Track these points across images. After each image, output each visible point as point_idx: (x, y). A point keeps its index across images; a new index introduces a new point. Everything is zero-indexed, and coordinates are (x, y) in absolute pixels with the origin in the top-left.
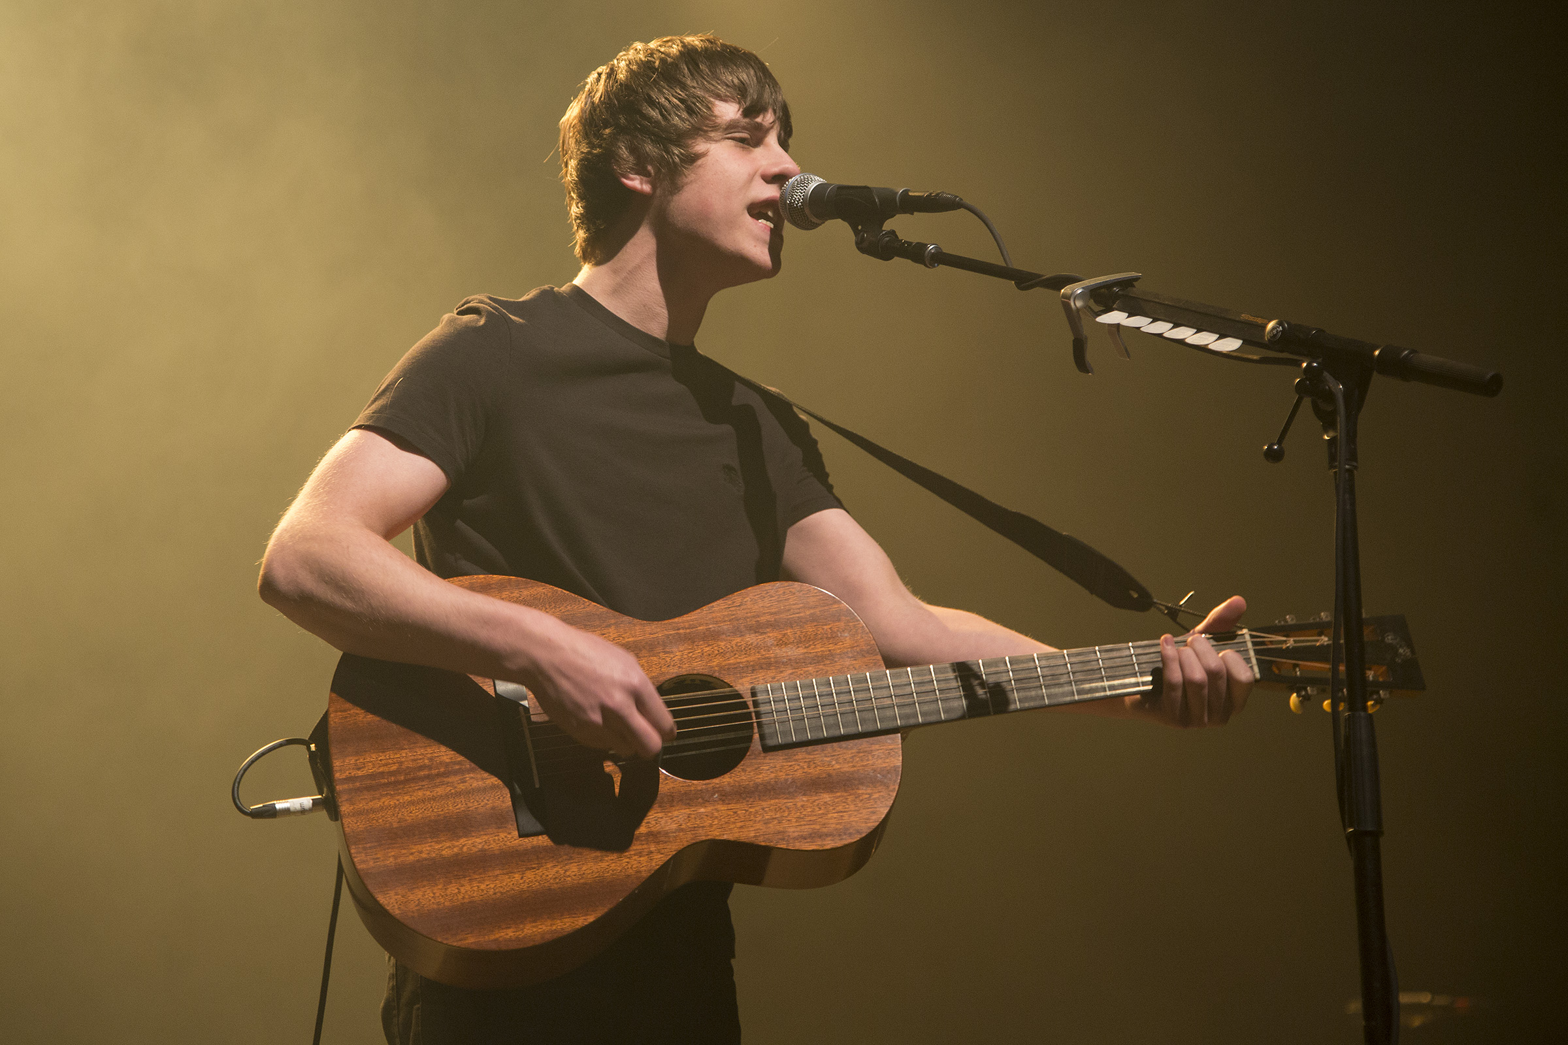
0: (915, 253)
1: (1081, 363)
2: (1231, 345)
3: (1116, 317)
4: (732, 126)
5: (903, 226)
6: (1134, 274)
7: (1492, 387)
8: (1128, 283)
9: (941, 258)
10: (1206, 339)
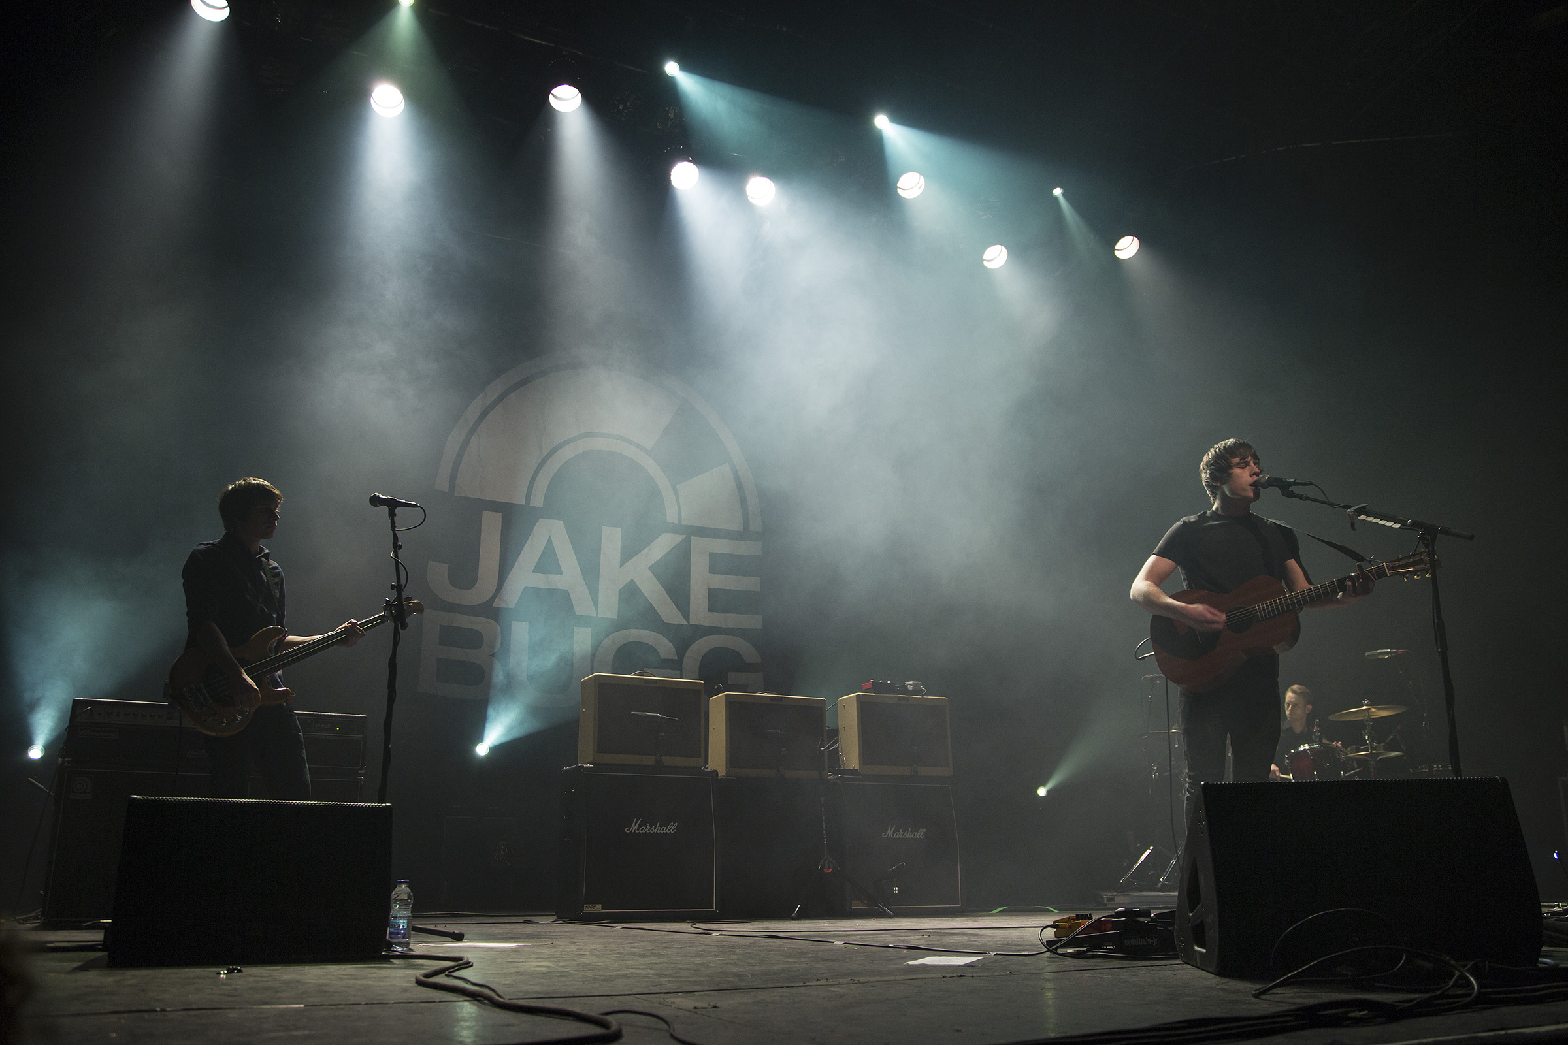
0: (1300, 497)
1: (1353, 529)
2: (1398, 526)
3: (1362, 517)
4: (1238, 464)
5: (1296, 490)
6: (1365, 504)
7: (1472, 538)
8: (1364, 507)
9: (1307, 498)
10: (1390, 524)
